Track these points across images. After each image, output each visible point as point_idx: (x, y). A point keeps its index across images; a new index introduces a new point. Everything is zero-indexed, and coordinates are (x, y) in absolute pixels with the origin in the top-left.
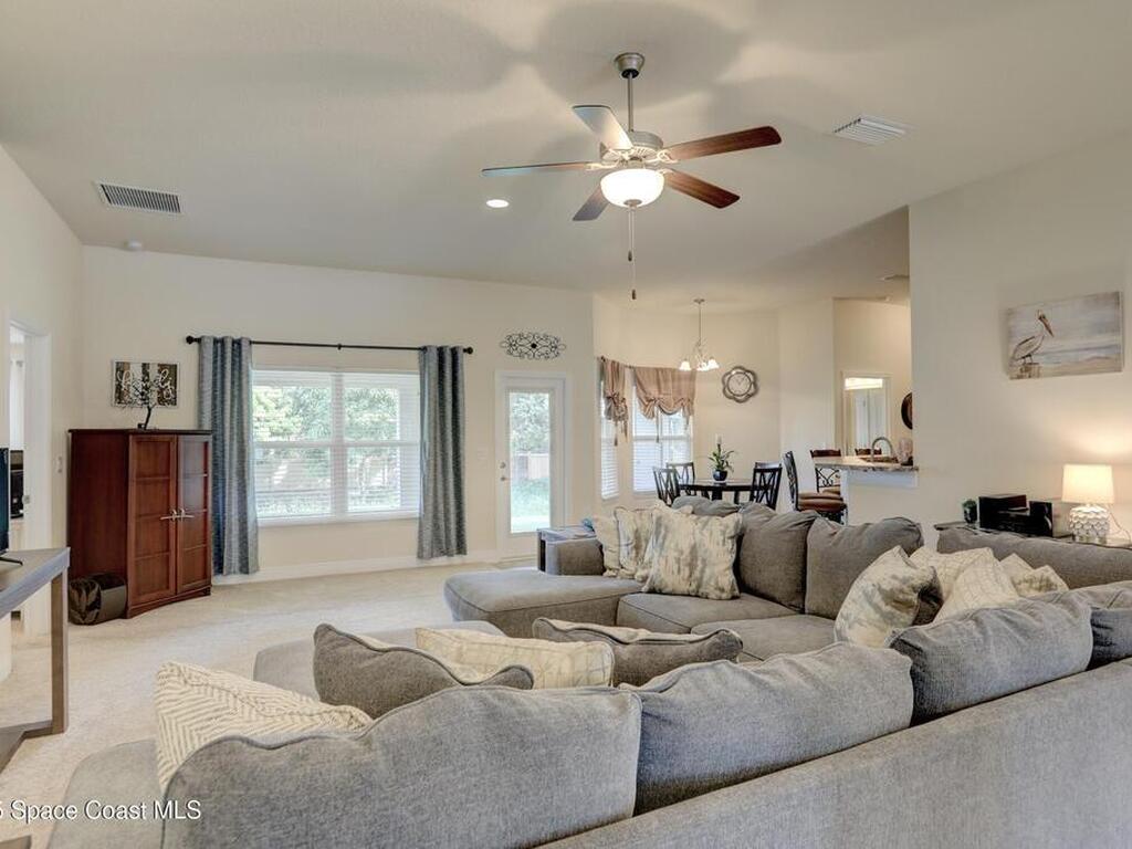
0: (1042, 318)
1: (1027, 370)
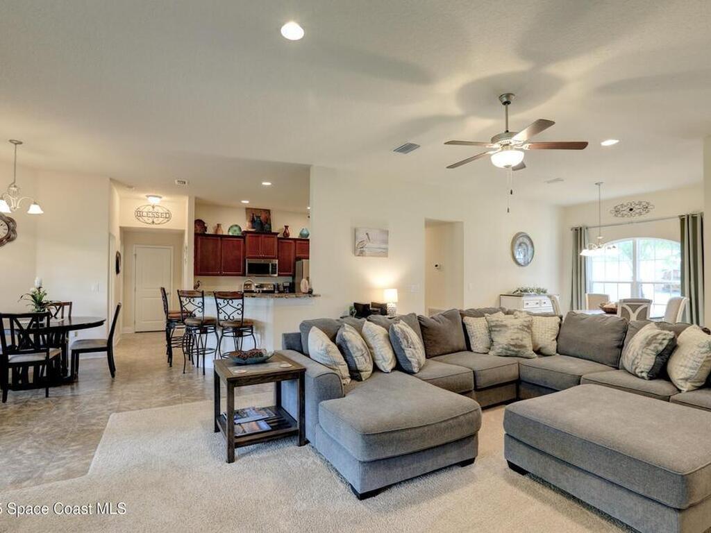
0: (367, 234)
1: (362, 254)
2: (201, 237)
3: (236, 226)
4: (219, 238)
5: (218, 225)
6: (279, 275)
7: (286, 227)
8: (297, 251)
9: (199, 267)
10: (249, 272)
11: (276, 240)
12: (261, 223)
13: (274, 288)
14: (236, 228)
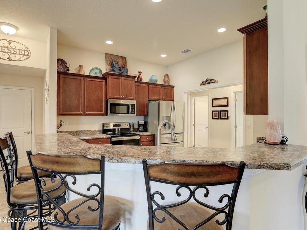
2: (64, 76)
3: (97, 68)
4: (82, 78)
5: (80, 66)
6: (136, 115)
7: (140, 73)
8: (150, 94)
9: (61, 107)
10: (111, 113)
11: (134, 82)
12: (120, 68)
13: (130, 126)
14: (97, 71)
